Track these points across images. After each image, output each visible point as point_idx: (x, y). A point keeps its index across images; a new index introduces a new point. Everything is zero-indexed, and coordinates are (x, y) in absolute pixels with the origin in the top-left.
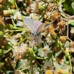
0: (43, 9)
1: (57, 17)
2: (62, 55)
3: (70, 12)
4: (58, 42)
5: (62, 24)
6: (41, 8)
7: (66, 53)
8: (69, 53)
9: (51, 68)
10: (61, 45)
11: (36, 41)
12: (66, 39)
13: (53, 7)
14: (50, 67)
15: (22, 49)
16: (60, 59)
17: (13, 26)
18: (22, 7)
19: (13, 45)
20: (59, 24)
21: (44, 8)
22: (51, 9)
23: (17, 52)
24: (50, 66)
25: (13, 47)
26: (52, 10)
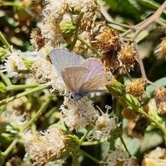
0: (72, 30)
1: (110, 41)
2: (142, 125)
3: (121, 9)
4: (128, 96)
5: (129, 54)
6: (67, 30)
7: (152, 118)
8: (160, 115)
9: (126, 163)
10: (136, 104)
11: (81, 115)
12: (144, 84)
13: (92, 17)
14: (123, 162)
15: (50, 141)
16: (141, 135)
17: (6, 85)
18: (7, 30)
19: (19, 130)
20: (120, 56)
21: (74, 27)
22: (89, 23)
23: (38, 150)
24: (124, 160)
25: (21, 134)
26: (93, 25)
